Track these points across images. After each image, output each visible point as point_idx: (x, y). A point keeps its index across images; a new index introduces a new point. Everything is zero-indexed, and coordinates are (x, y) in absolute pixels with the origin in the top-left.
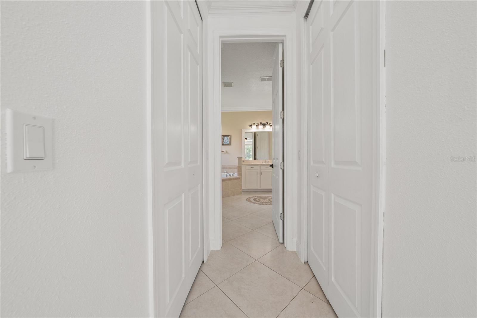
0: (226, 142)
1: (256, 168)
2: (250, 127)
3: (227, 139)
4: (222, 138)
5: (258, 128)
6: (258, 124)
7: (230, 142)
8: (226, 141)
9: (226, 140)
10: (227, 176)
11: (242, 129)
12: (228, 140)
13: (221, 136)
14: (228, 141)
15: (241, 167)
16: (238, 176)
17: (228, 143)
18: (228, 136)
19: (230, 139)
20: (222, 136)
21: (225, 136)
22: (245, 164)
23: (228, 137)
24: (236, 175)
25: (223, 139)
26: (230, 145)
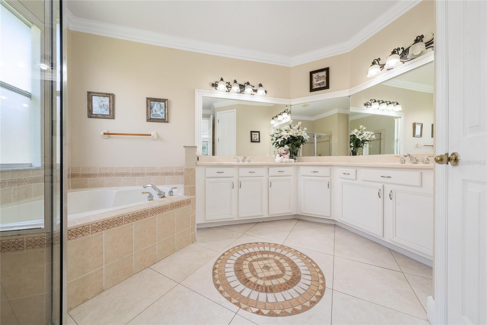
0: (159, 115)
1: (228, 172)
2: (214, 88)
3: (161, 107)
4: (147, 106)
5: (229, 91)
6: (229, 83)
7: (167, 114)
8: (158, 113)
9: (158, 110)
10: (151, 197)
11: (196, 90)
12: (162, 111)
13: (145, 100)
14: (162, 113)
15: (194, 172)
16: (185, 194)
17: (163, 117)
18: (164, 101)
19: (167, 108)
20: (147, 99)
21: (156, 100)
22: (202, 166)
23: (163, 104)
24: (180, 194)
25: (149, 108)
26: (168, 122)
